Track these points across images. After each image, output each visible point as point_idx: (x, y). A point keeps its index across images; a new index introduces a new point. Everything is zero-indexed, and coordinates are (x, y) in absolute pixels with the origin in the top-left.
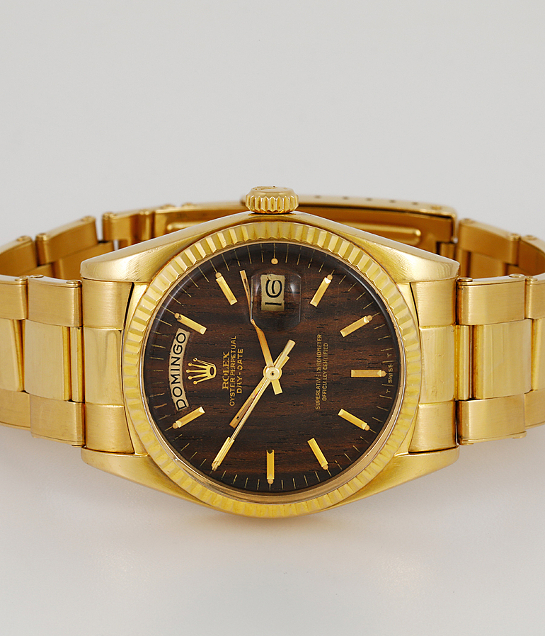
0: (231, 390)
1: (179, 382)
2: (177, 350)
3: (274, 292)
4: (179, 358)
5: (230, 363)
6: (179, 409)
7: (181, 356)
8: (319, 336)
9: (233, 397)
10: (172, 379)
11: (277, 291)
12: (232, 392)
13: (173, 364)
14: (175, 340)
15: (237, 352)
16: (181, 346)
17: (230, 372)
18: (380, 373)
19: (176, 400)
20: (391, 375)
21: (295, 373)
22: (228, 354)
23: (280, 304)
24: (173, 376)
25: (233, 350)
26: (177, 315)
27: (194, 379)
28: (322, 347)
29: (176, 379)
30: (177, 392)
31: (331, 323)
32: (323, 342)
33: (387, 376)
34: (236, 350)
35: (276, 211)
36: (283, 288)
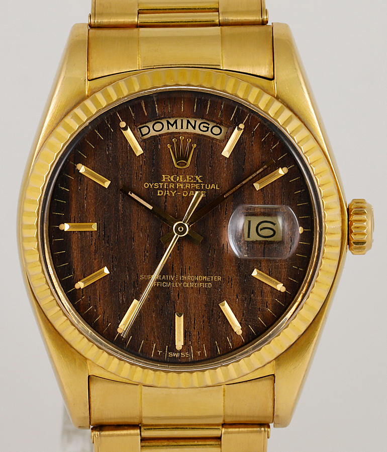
0: (161, 184)
1: (168, 129)
2: (204, 126)
3: (261, 230)
4: (194, 128)
5: (191, 183)
6: (140, 128)
7: (197, 131)
8: (219, 278)
9: (153, 186)
10: (172, 121)
11: (262, 233)
12: (159, 185)
13: (188, 122)
14: (215, 124)
15: (202, 190)
16: (207, 130)
17: (181, 183)
18: (179, 343)
19: (150, 125)
20: (177, 355)
21: (180, 253)
22: (200, 181)
23: (249, 237)
24: (176, 122)
25: (204, 186)
26: (242, 126)
27: (172, 144)
28: (207, 282)
29: (172, 125)
30: (158, 127)
31: (234, 291)
32: (214, 283)
33: (177, 351)
34: (204, 190)
35: (352, 232)
36: (267, 239)
